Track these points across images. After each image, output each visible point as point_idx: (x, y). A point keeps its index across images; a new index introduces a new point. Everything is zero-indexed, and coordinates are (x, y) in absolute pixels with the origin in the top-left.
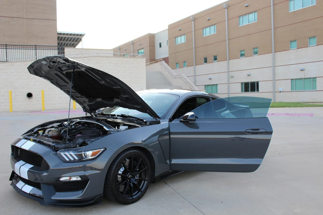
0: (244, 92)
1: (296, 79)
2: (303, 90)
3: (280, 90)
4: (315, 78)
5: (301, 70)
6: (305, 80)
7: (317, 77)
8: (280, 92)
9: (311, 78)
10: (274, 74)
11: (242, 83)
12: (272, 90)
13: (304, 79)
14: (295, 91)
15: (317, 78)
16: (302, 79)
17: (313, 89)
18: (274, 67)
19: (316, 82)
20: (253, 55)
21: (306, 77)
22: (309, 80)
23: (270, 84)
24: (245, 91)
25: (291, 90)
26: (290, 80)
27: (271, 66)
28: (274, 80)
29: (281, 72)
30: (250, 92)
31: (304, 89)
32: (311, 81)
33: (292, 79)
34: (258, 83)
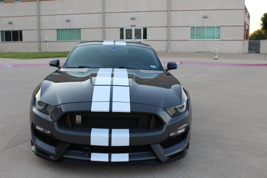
0: (5, 42)
1: (62, 30)
2: (69, 41)
3: (47, 39)
4: (80, 29)
5: (67, 21)
6: (71, 31)
7: (82, 28)
8: (46, 42)
9: (76, 29)
10: (39, 24)
11: (2, 32)
12: (37, 40)
13: (70, 29)
14: (61, 41)
15: (81, 30)
16: (67, 29)
17: (78, 40)
18: (39, 16)
19: (80, 33)
20: (15, 2)
21: (71, 28)
22: (75, 30)
23: (35, 34)
24: (7, 40)
25: (57, 40)
26: (56, 30)
27: (36, 15)
28: (39, 30)
29: (46, 22)
30: (12, 41)
31: (69, 39)
32: (76, 32)
33: (58, 30)
34: (21, 32)
